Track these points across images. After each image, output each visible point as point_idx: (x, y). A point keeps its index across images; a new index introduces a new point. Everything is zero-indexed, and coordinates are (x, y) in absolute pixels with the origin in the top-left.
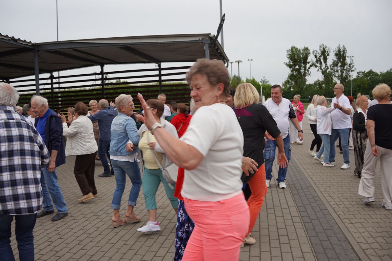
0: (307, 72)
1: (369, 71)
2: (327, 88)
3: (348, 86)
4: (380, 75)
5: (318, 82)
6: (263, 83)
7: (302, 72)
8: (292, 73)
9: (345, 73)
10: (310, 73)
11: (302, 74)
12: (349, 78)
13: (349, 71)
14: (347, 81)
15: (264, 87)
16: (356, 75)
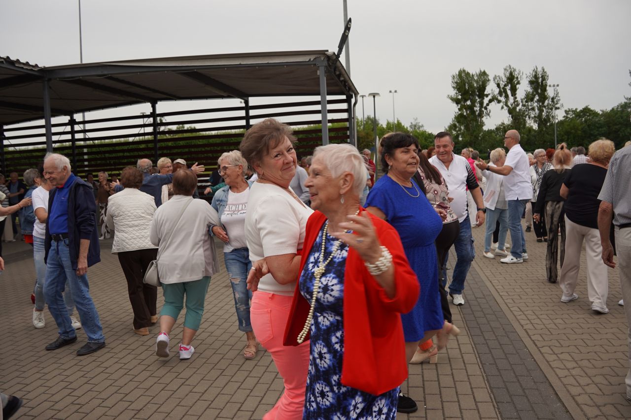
0: (485, 111)
1: (583, 109)
3: (550, 133)
4: (602, 114)
6: (415, 129)
7: (477, 111)
8: (460, 112)
9: (545, 111)
10: (489, 112)
11: (477, 113)
12: (551, 120)
13: (551, 109)
14: (548, 124)
15: (417, 134)
16: (563, 116)
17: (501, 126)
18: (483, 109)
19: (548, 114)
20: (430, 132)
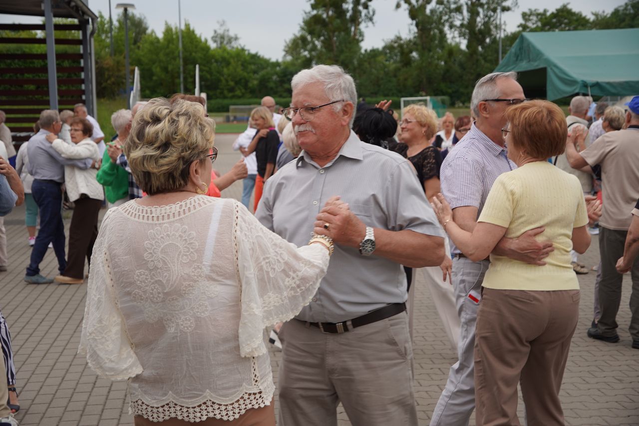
0: (364, 12)
1: (557, 10)
2: (424, 64)
3: (489, 58)
4: (594, 21)
5: (396, 45)
6: (221, 43)
7: (348, 11)
8: (315, 12)
9: (481, 15)
10: (371, 13)
11: (348, 15)
12: (494, 31)
13: (494, 10)
14: (488, 40)
15: (226, 55)
16: (518, 24)
17: (395, 42)
18: (361, 8)
19: (486, 19)
20: (253, 52)
